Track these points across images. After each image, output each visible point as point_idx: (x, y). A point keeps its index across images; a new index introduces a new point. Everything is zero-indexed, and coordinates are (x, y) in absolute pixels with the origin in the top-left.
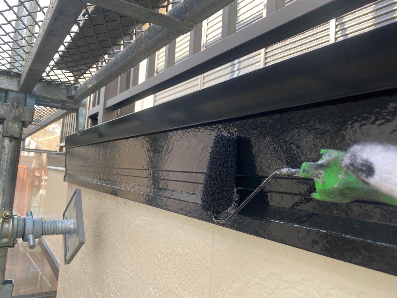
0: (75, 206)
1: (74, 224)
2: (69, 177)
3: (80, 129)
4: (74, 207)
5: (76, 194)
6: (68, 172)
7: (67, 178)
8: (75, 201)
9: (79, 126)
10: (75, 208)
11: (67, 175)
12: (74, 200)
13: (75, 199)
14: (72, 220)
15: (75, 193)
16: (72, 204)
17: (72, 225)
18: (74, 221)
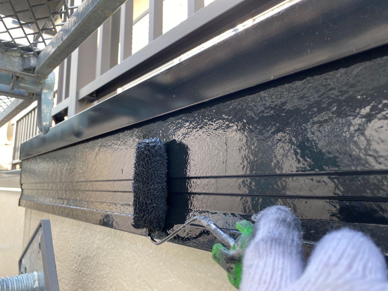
0: (40, 249)
1: (39, 280)
2: (28, 200)
3: (44, 124)
4: (39, 252)
5: (40, 228)
6: (26, 192)
7: (23, 202)
8: (39, 240)
9: (43, 119)
10: (41, 253)
11: (23, 197)
12: (38, 237)
13: (40, 237)
14: (35, 273)
15: (40, 226)
16: (35, 245)
17: (37, 282)
18: (38, 275)
